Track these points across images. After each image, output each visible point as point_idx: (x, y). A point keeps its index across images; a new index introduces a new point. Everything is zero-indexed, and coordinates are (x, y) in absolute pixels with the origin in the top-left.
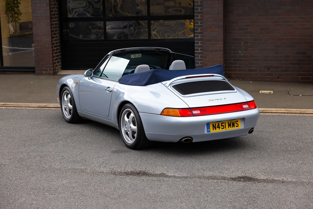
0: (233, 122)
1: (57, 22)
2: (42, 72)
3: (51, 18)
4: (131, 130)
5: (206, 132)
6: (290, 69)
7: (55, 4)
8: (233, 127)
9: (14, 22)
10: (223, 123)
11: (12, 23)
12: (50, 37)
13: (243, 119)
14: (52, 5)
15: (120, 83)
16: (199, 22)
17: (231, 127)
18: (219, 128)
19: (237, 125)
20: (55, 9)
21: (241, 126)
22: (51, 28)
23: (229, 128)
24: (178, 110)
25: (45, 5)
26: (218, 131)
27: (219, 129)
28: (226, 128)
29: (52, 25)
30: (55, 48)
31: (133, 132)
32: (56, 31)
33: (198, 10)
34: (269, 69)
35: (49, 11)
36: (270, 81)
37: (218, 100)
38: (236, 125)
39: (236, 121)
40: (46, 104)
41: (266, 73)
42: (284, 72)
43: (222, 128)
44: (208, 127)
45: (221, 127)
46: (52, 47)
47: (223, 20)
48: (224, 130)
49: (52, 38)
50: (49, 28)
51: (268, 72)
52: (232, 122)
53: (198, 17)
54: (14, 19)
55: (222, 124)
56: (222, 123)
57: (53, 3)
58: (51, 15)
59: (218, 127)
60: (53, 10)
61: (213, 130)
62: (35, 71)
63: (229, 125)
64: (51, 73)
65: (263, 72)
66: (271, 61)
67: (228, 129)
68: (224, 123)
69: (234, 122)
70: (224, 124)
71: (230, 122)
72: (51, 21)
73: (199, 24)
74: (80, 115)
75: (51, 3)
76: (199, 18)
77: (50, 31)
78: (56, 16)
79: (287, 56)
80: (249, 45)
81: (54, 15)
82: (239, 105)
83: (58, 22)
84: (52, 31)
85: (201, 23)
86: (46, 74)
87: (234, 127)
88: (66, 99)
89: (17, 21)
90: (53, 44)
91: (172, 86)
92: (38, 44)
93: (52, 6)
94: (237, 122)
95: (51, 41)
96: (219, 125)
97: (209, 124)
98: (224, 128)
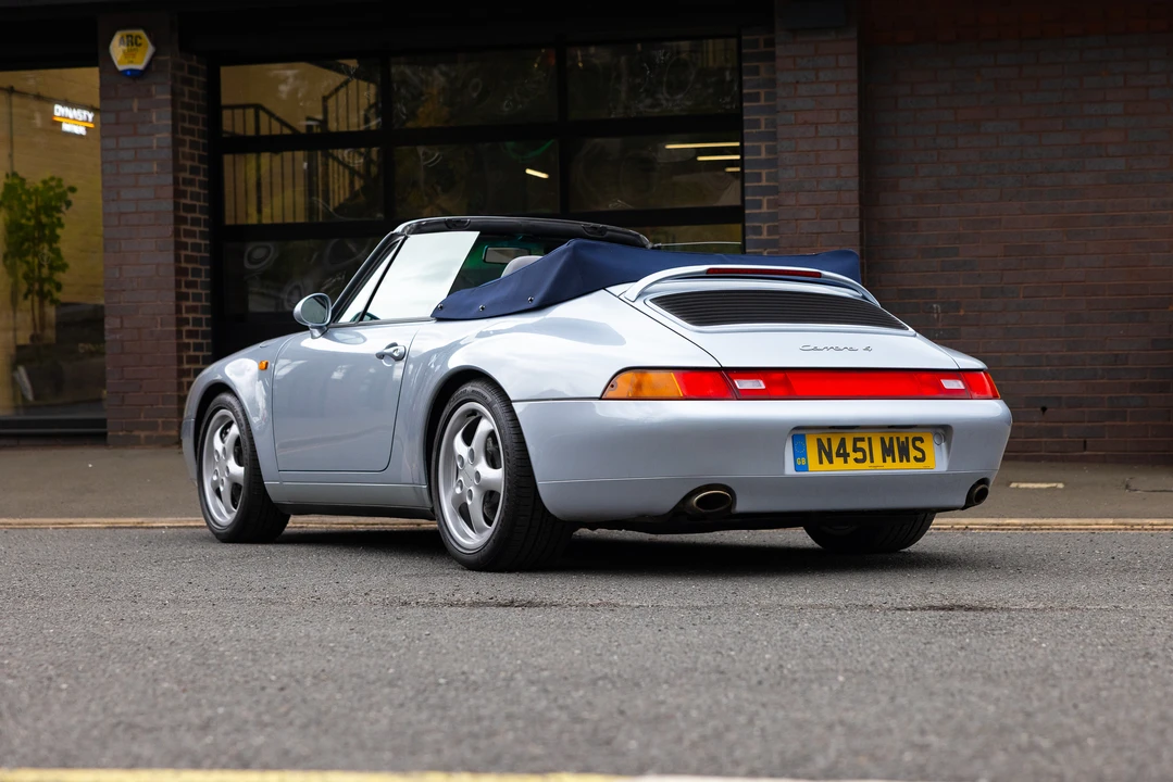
0: (903, 439)
1: (203, 242)
2: (136, 433)
3: (179, 220)
4: (478, 487)
5: (790, 470)
6: (1129, 410)
7: (194, 170)
8: (901, 461)
9: (36, 299)
10: (862, 440)
11: (28, 303)
12: (172, 295)
13: (943, 431)
14: (183, 168)
15: (440, 320)
16: (765, 227)
17: (894, 461)
18: (845, 456)
19: (919, 455)
20: (197, 189)
21: (937, 460)
22: (177, 259)
23: (884, 461)
24: (672, 375)
25: (155, 168)
26: (838, 468)
27: (846, 462)
28: (872, 461)
29: (179, 246)
30: (191, 341)
31: (490, 497)
32: (196, 272)
33: (760, 180)
34: (1044, 409)
35: (170, 191)
36: (1051, 459)
37: (837, 349)
38: (913, 453)
39: (915, 439)
40: (140, 520)
41: (1036, 424)
42: (1107, 423)
43: (856, 460)
44: (800, 452)
45: (853, 455)
46: (179, 333)
47: (857, 215)
48: (865, 469)
49: (180, 297)
50: (169, 258)
51: (1044, 424)
52: (898, 439)
53: (760, 207)
54: (37, 286)
55: (855, 444)
56: (856, 440)
57: (188, 163)
58: (176, 206)
59: (838, 455)
60: (189, 189)
61: (821, 462)
62: (104, 435)
63: (887, 451)
64: (169, 436)
65: (1022, 424)
66: (1053, 379)
67: (881, 466)
68: (866, 439)
69: (907, 438)
70: (864, 445)
71: (891, 439)
72: (177, 233)
73: (765, 236)
74: (275, 496)
75: (182, 162)
76: (765, 209)
77: (172, 270)
78: (197, 215)
79: (1117, 355)
80: (962, 313)
81: (191, 209)
82: (925, 376)
83: (205, 239)
84: (180, 272)
85: (771, 231)
86: (150, 442)
87: (908, 461)
88: (218, 445)
89: (50, 293)
90: (181, 322)
91: (652, 300)
92: (122, 322)
93: (182, 175)
94: (918, 444)
95: (173, 308)
96: (842, 444)
97: (803, 436)
98: (864, 460)
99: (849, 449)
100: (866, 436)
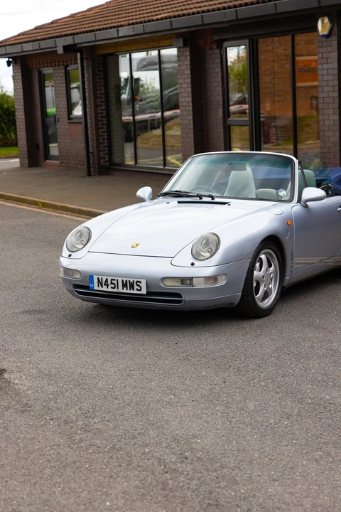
25: (333, 78)
50: (336, 117)
77: (338, 122)
92: (324, 145)
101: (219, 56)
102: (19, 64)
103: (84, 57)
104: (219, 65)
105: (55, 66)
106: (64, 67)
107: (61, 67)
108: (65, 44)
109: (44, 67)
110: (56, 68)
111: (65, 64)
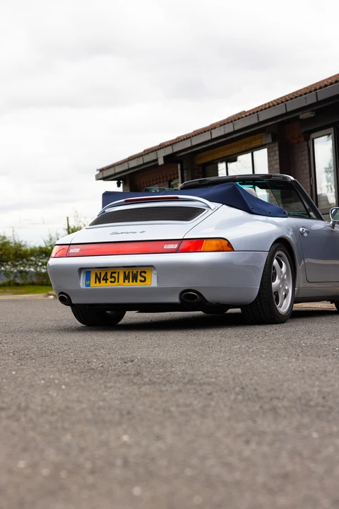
5: (82, 284)
8: (133, 282)
10: (115, 273)
17: (129, 282)
18: (106, 280)
19: (143, 279)
21: (152, 281)
23: (124, 282)
27: (106, 282)
38: (139, 278)
39: (141, 272)
43: (111, 282)
44: (88, 279)
45: (110, 280)
48: (115, 285)
52: (133, 272)
55: (111, 275)
56: (112, 273)
59: (103, 279)
61: (96, 282)
63: (126, 278)
67: (122, 284)
68: (117, 273)
69: (137, 272)
70: (116, 275)
71: (129, 272)
87: (136, 282)
96: (106, 275)
97: (90, 272)
98: (114, 282)
99: (109, 277)
100: (117, 270)
101: (306, 148)
102: (128, 185)
103: (184, 168)
104: (307, 157)
105: (160, 182)
106: (167, 182)
107: (165, 183)
108: (165, 155)
109: (150, 185)
110: (161, 184)
111: (169, 179)
